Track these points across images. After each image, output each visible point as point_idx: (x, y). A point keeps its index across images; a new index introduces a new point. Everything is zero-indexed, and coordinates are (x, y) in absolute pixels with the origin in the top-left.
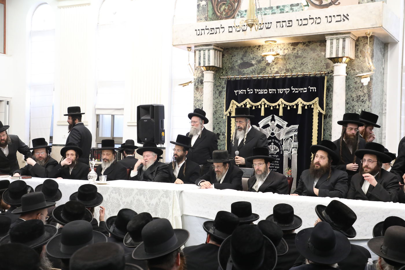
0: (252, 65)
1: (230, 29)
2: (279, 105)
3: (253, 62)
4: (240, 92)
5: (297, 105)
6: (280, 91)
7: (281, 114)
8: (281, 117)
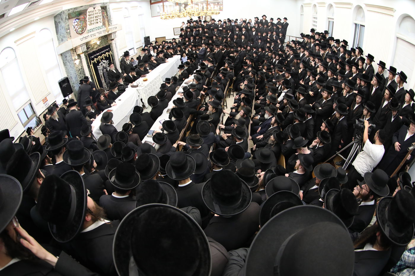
0: (90, 48)
1: (91, 36)
2: (103, 57)
3: (90, 46)
4: (93, 57)
5: (107, 55)
6: (102, 52)
7: (104, 59)
8: (104, 60)
